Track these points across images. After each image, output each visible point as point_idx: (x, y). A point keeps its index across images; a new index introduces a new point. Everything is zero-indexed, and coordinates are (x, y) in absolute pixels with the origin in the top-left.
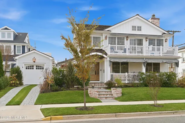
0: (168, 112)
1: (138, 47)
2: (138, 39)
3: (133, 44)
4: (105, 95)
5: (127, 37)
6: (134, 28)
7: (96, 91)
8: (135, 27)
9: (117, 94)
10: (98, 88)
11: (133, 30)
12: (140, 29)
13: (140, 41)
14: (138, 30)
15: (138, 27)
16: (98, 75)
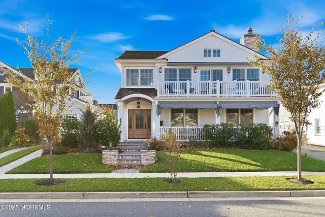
0: (177, 194)
1: (213, 83)
2: (214, 71)
3: (206, 79)
4: (130, 162)
5: (195, 68)
6: (207, 53)
7: (113, 155)
8: (210, 51)
9: (147, 160)
10: (136, 149)
11: (205, 55)
12: (217, 53)
13: (218, 73)
14: (214, 55)
15: (214, 51)
16: (149, 129)
